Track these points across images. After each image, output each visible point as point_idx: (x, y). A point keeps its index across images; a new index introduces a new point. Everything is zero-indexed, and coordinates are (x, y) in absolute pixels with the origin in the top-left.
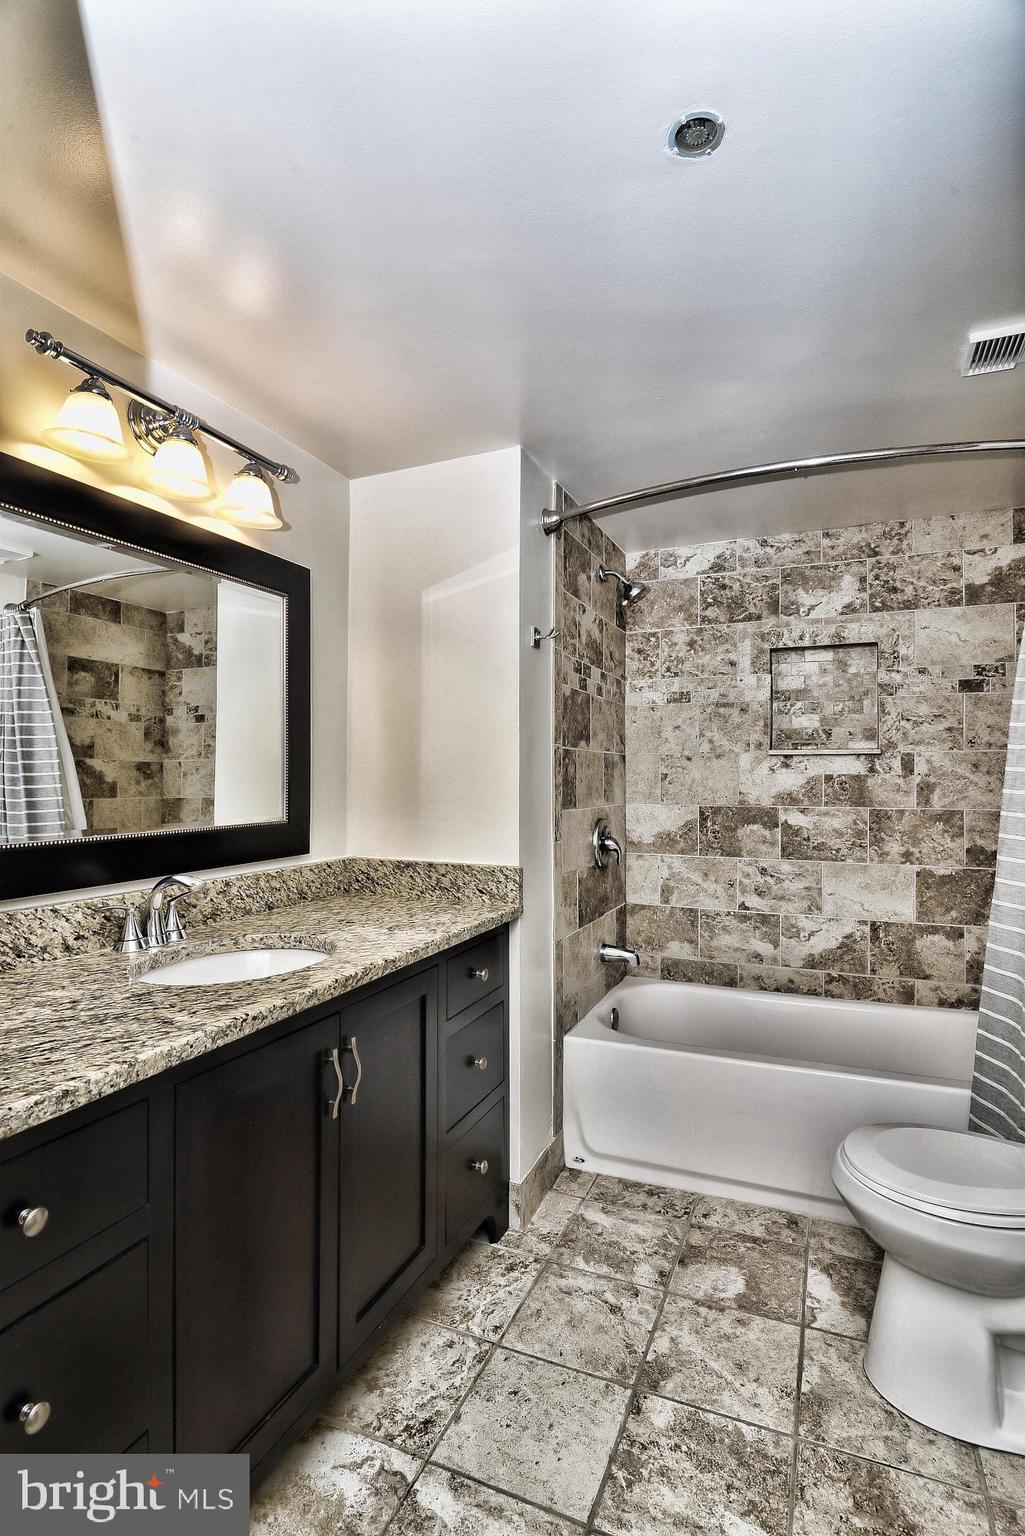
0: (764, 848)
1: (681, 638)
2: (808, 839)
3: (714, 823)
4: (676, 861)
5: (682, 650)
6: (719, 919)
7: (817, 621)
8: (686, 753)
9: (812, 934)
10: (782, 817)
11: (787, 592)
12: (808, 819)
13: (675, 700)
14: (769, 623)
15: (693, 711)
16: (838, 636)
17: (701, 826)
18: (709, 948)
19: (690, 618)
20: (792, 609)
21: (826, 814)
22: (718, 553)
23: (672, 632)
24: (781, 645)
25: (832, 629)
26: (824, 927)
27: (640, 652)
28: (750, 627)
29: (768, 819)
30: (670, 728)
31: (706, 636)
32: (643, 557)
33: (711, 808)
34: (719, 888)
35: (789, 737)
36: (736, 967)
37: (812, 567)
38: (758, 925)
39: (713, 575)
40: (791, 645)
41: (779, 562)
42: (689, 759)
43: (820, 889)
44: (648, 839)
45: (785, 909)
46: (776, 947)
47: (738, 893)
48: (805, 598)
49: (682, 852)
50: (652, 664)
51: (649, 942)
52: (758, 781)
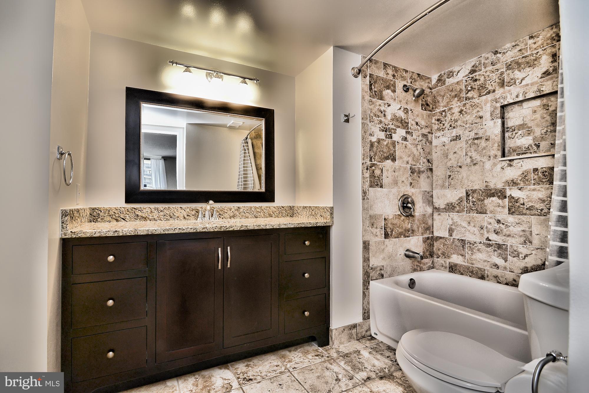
0: (499, 209)
1: (456, 110)
2: (524, 204)
3: (473, 197)
4: (454, 216)
5: (456, 115)
6: (476, 245)
7: (527, 85)
8: (459, 164)
9: (526, 256)
10: (508, 193)
11: (509, 74)
12: (523, 193)
13: (454, 140)
14: (499, 92)
15: (461, 144)
16: (539, 91)
17: (467, 199)
18: (471, 259)
19: (460, 100)
20: (513, 82)
21: (534, 190)
22: (473, 64)
23: (452, 108)
24: (506, 103)
25: (535, 88)
26: (534, 252)
27: (438, 120)
28: (490, 97)
29: (501, 194)
30: (452, 153)
31: (468, 106)
32: (439, 77)
33: (471, 190)
34: (475, 229)
35: (514, 151)
36: (485, 270)
37: (523, 57)
38: (496, 249)
39: (471, 76)
40: (512, 101)
41: (504, 60)
42: (460, 167)
43: (531, 231)
44: (442, 206)
45: (510, 242)
46: (506, 261)
47: (485, 233)
48: (518, 75)
49: (458, 212)
50: (444, 125)
51: (443, 254)
52: (495, 175)
